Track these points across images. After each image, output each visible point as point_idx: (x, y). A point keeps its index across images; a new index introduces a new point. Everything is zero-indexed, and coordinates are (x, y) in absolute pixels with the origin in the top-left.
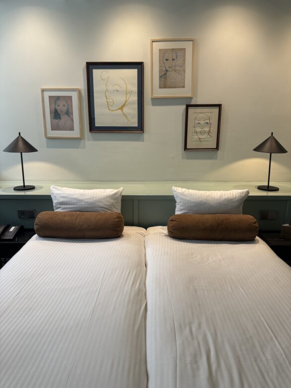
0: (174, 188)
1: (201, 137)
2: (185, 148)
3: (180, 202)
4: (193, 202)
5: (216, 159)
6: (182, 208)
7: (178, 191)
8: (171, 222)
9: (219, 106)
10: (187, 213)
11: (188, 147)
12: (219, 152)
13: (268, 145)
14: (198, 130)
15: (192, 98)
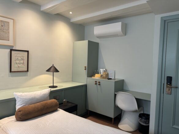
0: (15, 93)
1: (19, 65)
2: (11, 71)
3: (21, 101)
4: (28, 99)
5: (27, 76)
6: (22, 103)
7: (18, 95)
8: (20, 112)
9: (28, 51)
10: (25, 105)
11: (12, 71)
12: (29, 73)
13: (52, 69)
14: (18, 62)
15: (13, 46)
